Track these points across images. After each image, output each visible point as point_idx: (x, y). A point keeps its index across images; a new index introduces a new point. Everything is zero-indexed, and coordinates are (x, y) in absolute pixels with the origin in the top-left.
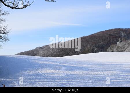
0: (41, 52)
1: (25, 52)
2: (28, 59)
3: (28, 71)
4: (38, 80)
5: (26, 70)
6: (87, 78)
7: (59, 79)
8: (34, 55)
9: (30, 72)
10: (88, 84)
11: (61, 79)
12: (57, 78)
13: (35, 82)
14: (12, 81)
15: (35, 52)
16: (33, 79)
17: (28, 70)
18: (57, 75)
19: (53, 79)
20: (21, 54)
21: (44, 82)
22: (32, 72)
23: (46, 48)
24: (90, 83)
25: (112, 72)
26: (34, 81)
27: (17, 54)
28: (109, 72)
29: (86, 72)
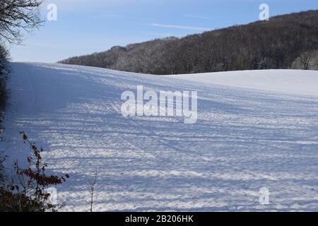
0: (122, 60)
1: (82, 58)
2: (88, 75)
3: (87, 105)
4: (110, 129)
5: (82, 102)
6: (234, 131)
7: (163, 129)
8: (104, 65)
9: (93, 108)
10: (236, 145)
11: (168, 130)
12: (158, 126)
13: (104, 132)
14: (46, 128)
15: (106, 60)
16: (99, 124)
17: (88, 102)
18: (158, 119)
19: (148, 128)
20: (73, 61)
21: (126, 135)
22: (96, 107)
23: (136, 50)
24: (240, 143)
25: (298, 119)
26: (100, 130)
27: (63, 62)
28: (292, 119)
29: (234, 116)
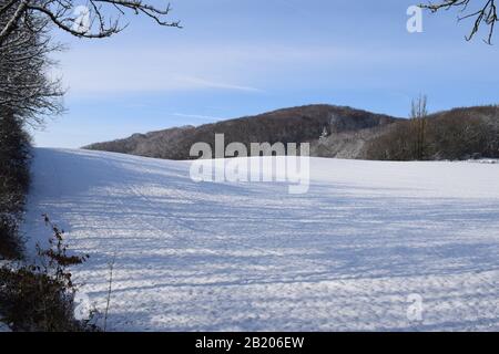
0: (142, 147)
1: (105, 143)
2: (110, 160)
3: (108, 189)
4: (130, 211)
5: (103, 185)
6: (245, 212)
7: (180, 211)
8: (125, 151)
9: (113, 191)
10: (246, 225)
11: (185, 211)
12: (175, 207)
13: (124, 213)
14: (68, 210)
15: (128, 146)
16: (119, 206)
17: (110, 186)
18: (176, 201)
19: (165, 210)
20: (95, 147)
21: (145, 216)
22: (117, 190)
23: (156, 137)
24: (250, 222)
25: (301, 200)
26: (120, 212)
27: (85, 148)
28: (296, 200)
29: (245, 198)
